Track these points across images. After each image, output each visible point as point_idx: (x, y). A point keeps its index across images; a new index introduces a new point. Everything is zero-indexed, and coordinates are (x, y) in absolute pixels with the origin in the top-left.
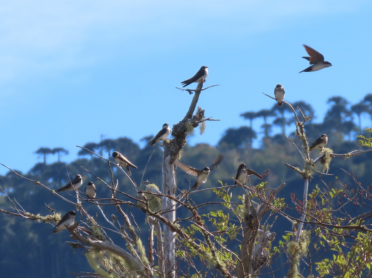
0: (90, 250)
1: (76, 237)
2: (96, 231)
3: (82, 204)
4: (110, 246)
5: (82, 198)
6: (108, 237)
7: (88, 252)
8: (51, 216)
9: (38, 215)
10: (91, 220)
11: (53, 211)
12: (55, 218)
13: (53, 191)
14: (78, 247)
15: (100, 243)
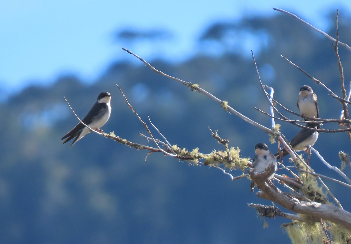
0: (296, 221)
1: (269, 195)
2: (309, 183)
3: (281, 129)
4: (337, 214)
5: (284, 118)
6: (331, 194)
7: (292, 224)
8: (220, 153)
9: (195, 152)
10: (299, 161)
11: (224, 143)
12: (227, 158)
13: (224, 104)
14: (272, 214)
15: (316, 206)
